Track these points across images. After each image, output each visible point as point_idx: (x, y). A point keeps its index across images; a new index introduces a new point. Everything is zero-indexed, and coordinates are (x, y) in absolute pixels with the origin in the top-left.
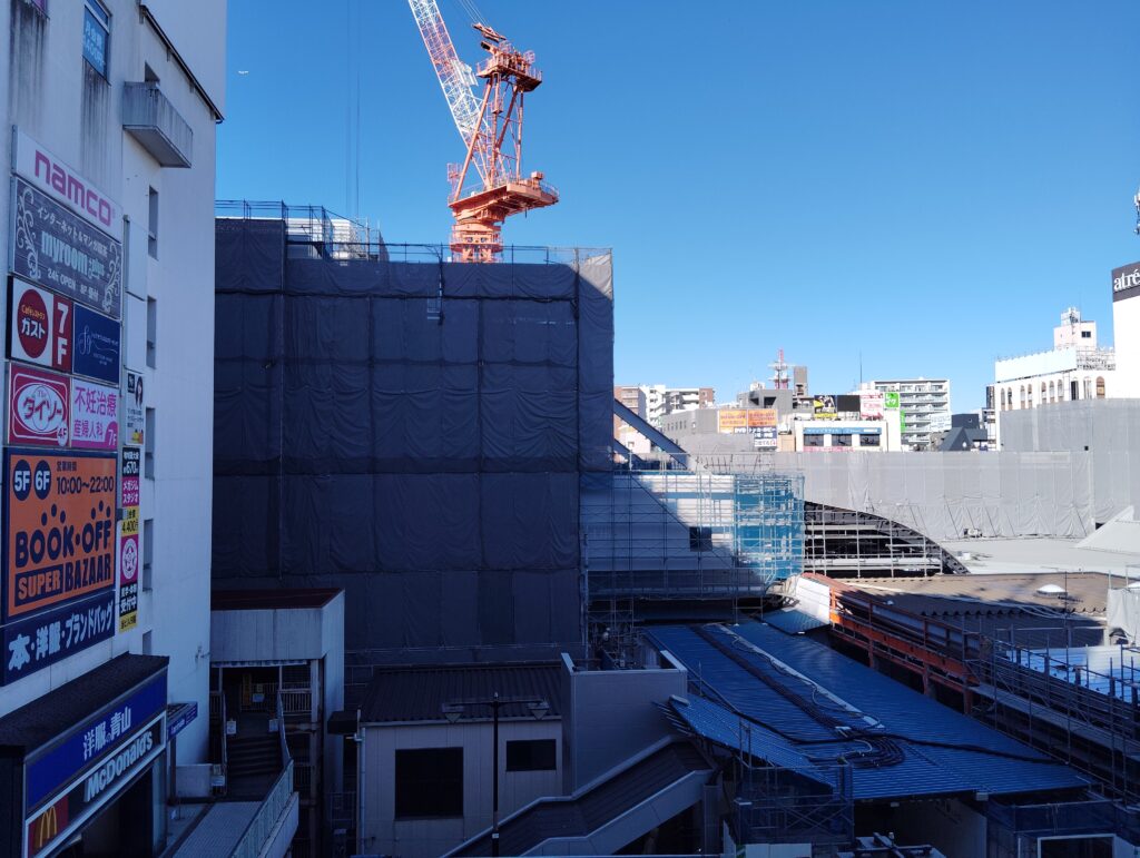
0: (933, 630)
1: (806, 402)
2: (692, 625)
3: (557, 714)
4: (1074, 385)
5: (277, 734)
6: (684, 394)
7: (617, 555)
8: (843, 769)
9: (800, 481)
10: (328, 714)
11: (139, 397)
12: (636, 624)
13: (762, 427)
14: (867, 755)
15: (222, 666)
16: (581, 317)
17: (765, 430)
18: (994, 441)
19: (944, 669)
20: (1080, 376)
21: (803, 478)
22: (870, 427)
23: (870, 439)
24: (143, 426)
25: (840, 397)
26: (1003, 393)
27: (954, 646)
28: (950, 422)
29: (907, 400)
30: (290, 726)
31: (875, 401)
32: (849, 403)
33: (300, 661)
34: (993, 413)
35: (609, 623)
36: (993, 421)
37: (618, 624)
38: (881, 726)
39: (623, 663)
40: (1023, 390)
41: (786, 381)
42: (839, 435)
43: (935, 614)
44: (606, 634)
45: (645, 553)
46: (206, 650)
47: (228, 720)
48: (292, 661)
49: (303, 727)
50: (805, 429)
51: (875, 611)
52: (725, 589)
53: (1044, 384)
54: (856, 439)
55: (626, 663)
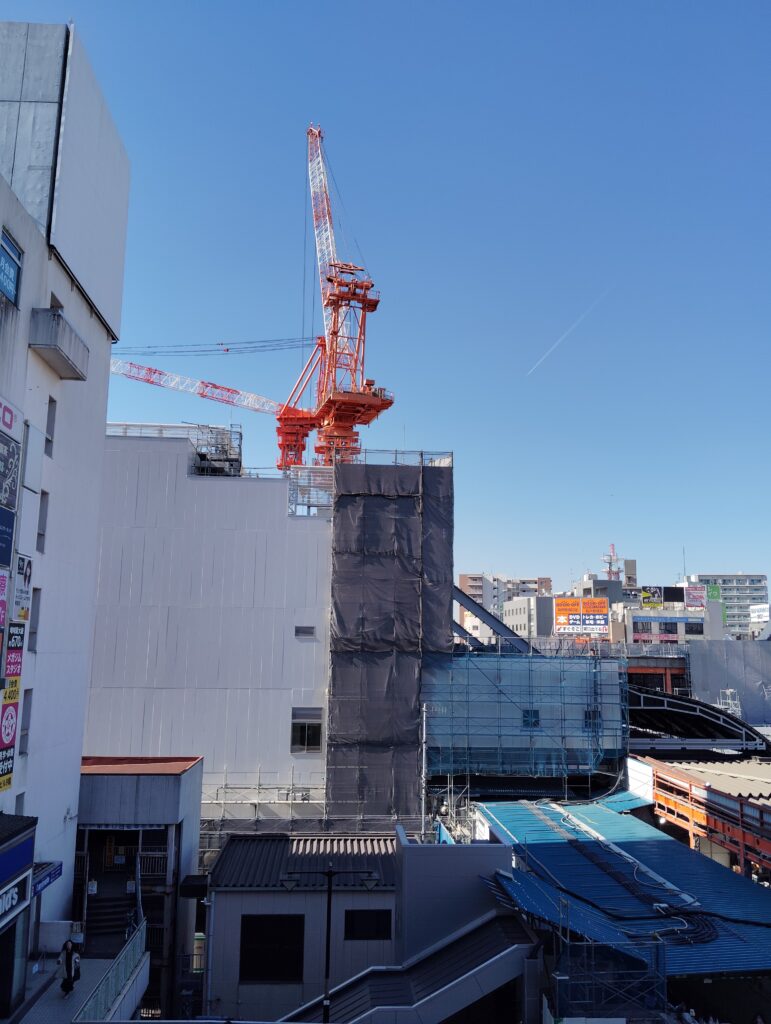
0: (748, 811)
1: (635, 592)
3: (392, 885)
5: (134, 896)
6: (524, 583)
7: (455, 731)
8: (657, 946)
10: (182, 878)
11: (28, 578)
13: (594, 615)
14: (682, 932)
15: (88, 828)
17: (597, 617)
19: (758, 848)
22: (693, 616)
23: (695, 628)
24: (29, 604)
25: (665, 588)
27: (766, 826)
28: (767, 614)
29: (727, 594)
30: (148, 888)
31: (698, 593)
32: (673, 594)
33: (159, 825)
38: (697, 904)
41: (617, 573)
42: (666, 624)
43: (750, 795)
45: (481, 730)
46: (74, 812)
47: (90, 880)
48: (151, 825)
49: (159, 889)
50: (634, 618)
51: (694, 791)
54: (681, 628)
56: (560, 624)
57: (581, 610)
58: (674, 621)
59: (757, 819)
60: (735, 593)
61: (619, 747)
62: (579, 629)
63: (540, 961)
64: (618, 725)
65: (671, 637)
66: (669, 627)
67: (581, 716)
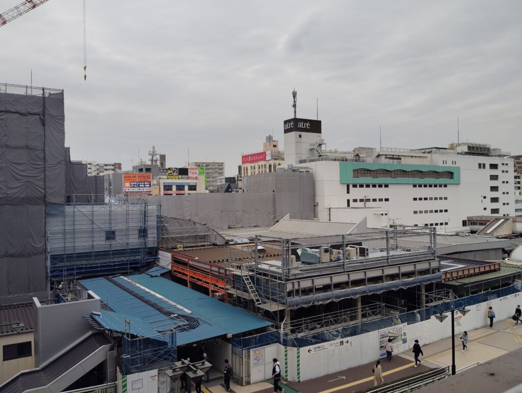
0: (213, 268)
1: (165, 171)
2: (107, 277)
3: (32, 329)
4: (270, 166)
6: (106, 165)
7: (67, 245)
8: (172, 334)
9: (159, 206)
12: (77, 279)
13: (144, 182)
14: (184, 325)
16: (46, 125)
17: (146, 183)
18: (241, 189)
19: (217, 284)
20: (272, 162)
21: (161, 205)
22: (192, 182)
23: (193, 188)
25: (180, 169)
26: (244, 169)
27: (221, 274)
28: (224, 180)
29: (208, 171)
31: (194, 171)
32: (183, 172)
34: (241, 177)
35: (62, 281)
36: (241, 180)
37: (67, 280)
38: (190, 312)
39: (69, 298)
40: (251, 167)
41: (156, 161)
42: (179, 186)
43: (215, 261)
44: (61, 286)
45: (82, 244)
50: (164, 183)
51: (190, 262)
52: (123, 259)
53: (259, 165)
54: (186, 188)
55: (72, 299)
56: (126, 187)
57: (137, 179)
58: (183, 185)
59: (217, 272)
60: (211, 171)
61: (156, 246)
62: (136, 189)
63: (115, 352)
64: (155, 235)
65: (182, 192)
66: (180, 187)
67: (137, 232)
